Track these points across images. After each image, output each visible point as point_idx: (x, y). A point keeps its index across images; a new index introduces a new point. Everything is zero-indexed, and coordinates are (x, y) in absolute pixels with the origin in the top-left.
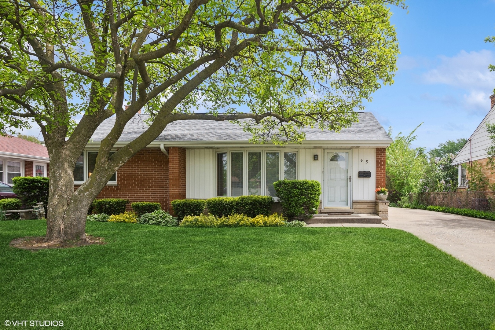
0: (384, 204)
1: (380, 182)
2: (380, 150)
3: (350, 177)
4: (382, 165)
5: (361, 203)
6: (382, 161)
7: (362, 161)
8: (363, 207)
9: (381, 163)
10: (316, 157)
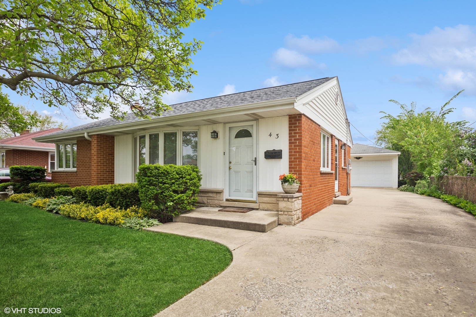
0: (286, 199)
1: (294, 165)
2: (293, 118)
3: (256, 158)
4: (297, 139)
5: (268, 196)
6: (297, 133)
7: (270, 135)
8: (270, 202)
9: (296, 136)
10: (215, 135)
